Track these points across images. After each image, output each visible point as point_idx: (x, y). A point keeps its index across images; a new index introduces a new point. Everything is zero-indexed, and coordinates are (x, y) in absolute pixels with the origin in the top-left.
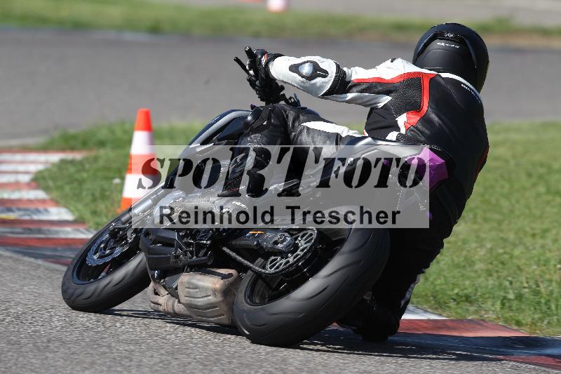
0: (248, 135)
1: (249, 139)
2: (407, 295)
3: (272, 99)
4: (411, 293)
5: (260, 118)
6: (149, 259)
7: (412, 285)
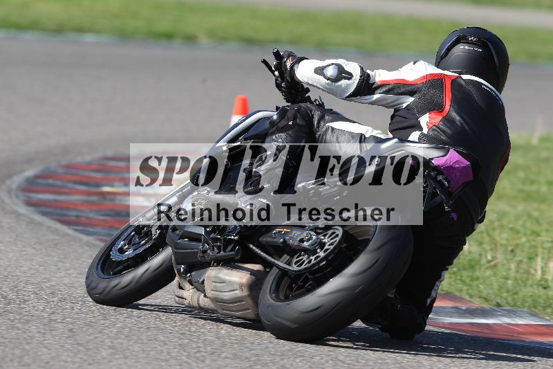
0: (273, 133)
1: (274, 137)
2: (433, 294)
3: (297, 100)
4: (437, 290)
5: (286, 117)
6: (175, 254)
7: (437, 283)
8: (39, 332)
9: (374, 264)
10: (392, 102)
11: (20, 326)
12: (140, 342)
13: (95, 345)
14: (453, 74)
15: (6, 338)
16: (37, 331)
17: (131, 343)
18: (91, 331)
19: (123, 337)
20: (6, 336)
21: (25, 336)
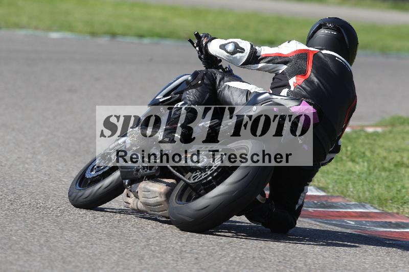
8: (173, 260)
9: (244, 178)
10: (272, 69)
11: (159, 255)
12: (247, 267)
13: (214, 270)
14: (317, 50)
15: (148, 264)
16: (171, 259)
17: (241, 268)
18: (211, 259)
19: (235, 264)
20: (149, 262)
21: (163, 262)
